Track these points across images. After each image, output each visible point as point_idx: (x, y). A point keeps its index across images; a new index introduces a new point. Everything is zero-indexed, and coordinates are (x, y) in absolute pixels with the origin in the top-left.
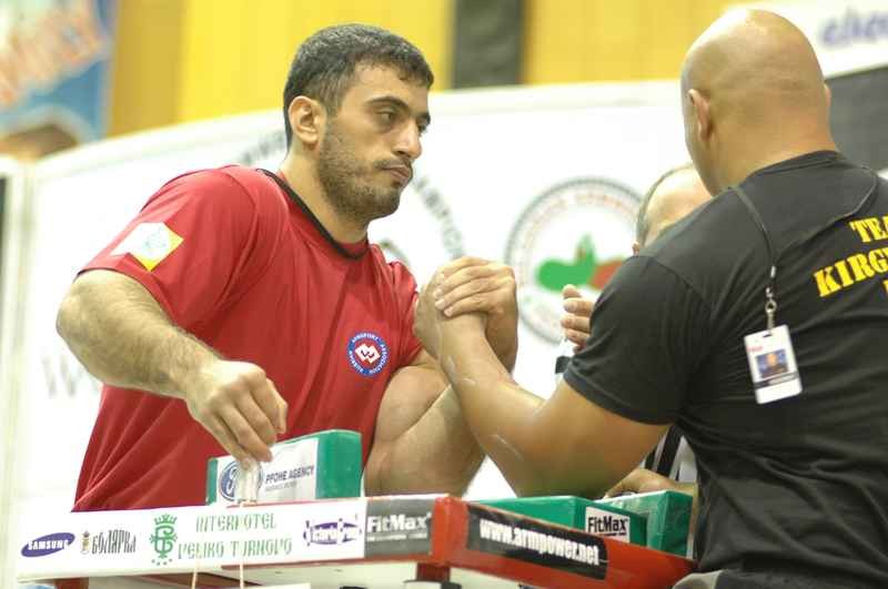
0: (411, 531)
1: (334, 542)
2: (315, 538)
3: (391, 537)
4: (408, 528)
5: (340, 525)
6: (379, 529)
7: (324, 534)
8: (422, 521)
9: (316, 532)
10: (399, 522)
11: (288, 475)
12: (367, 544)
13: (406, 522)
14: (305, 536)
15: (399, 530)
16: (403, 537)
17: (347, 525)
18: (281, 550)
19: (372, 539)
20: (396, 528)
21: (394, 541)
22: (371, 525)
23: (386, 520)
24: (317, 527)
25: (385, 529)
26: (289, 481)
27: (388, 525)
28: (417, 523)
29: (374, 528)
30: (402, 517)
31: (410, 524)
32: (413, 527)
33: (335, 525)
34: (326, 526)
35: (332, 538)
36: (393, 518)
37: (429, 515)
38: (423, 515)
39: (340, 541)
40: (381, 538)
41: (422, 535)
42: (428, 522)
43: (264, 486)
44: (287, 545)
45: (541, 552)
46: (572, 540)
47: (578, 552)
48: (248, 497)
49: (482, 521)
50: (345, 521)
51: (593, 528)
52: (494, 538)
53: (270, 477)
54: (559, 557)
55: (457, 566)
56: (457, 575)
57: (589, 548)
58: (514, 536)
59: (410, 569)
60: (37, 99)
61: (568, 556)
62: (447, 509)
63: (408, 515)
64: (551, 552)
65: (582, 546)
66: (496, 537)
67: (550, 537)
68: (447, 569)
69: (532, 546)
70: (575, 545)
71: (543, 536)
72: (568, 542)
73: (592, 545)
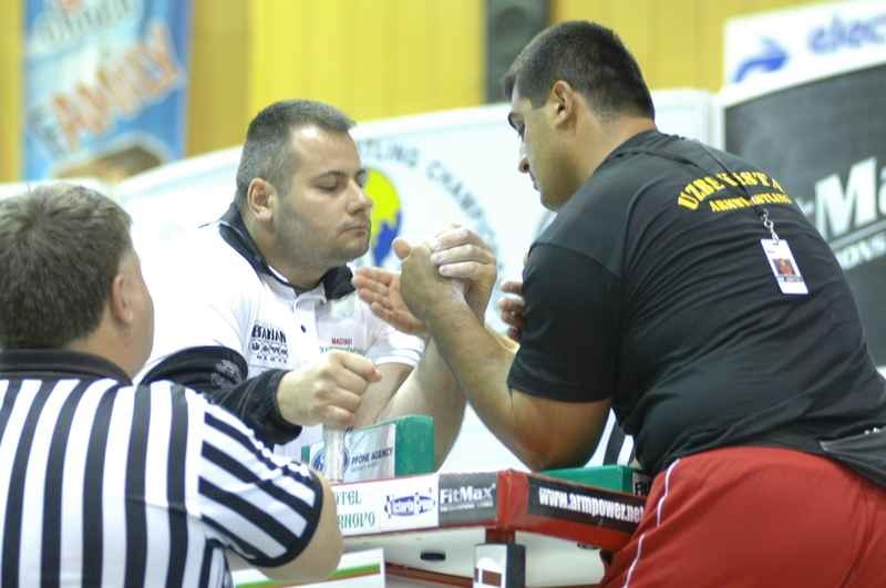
0: (479, 501)
1: (412, 513)
2: (395, 511)
3: (460, 507)
4: (475, 498)
5: (417, 498)
6: (450, 500)
7: (403, 507)
8: (488, 491)
9: (395, 505)
10: (468, 493)
11: (370, 456)
12: (441, 514)
13: (473, 492)
14: (386, 509)
15: (468, 501)
16: (472, 506)
17: (422, 498)
18: (366, 523)
19: (445, 509)
20: (465, 498)
21: (464, 510)
22: (443, 497)
23: (456, 492)
24: (397, 501)
25: (456, 499)
26: (371, 462)
27: (458, 496)
28: (483, 494)
29: (446, 500)
30: (470, 488)
31: (478, 495)
32: (480, 497)
33: (412, 499)
34: (404, 500)
35: (411, 509)
36: (463, 490)
37: (494, 486)
38: (488, 486)
39: (417, 512)
40: (452, 509)
41: (489, 504)
42: (493, 492)
43: (350, 467)
44: (371, 518)
45: (594, 514)
46: (620, 502)
47: (626, 513)
48: (336, 477)
49: (541, 489)
50: (421, 494)
51: (639, 492)
52: (551, 504)
53: (355, 460)
54: (610, 519)
55: (520, 529)
56: (521, 537)
57: (636, 509)
58: (569, 501)
59: (479, 533)
60: (123, 126)
61: (618, 517)
62: (509, 480)
63: (476, 487)
64: (602, 514)
65: (630, 508)
66: (554, 503)
67: (601, 501)
68: (511, 532)
69: (586, 509)
70: (623, 507)
71: (595, 500)
72: (617, 504)
73: (639, 506)
